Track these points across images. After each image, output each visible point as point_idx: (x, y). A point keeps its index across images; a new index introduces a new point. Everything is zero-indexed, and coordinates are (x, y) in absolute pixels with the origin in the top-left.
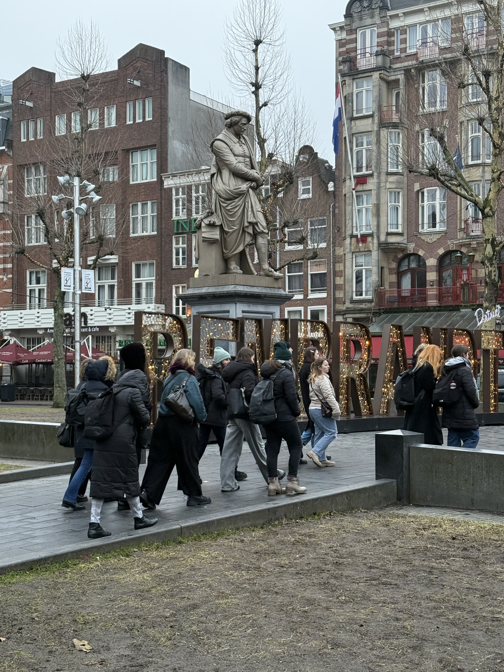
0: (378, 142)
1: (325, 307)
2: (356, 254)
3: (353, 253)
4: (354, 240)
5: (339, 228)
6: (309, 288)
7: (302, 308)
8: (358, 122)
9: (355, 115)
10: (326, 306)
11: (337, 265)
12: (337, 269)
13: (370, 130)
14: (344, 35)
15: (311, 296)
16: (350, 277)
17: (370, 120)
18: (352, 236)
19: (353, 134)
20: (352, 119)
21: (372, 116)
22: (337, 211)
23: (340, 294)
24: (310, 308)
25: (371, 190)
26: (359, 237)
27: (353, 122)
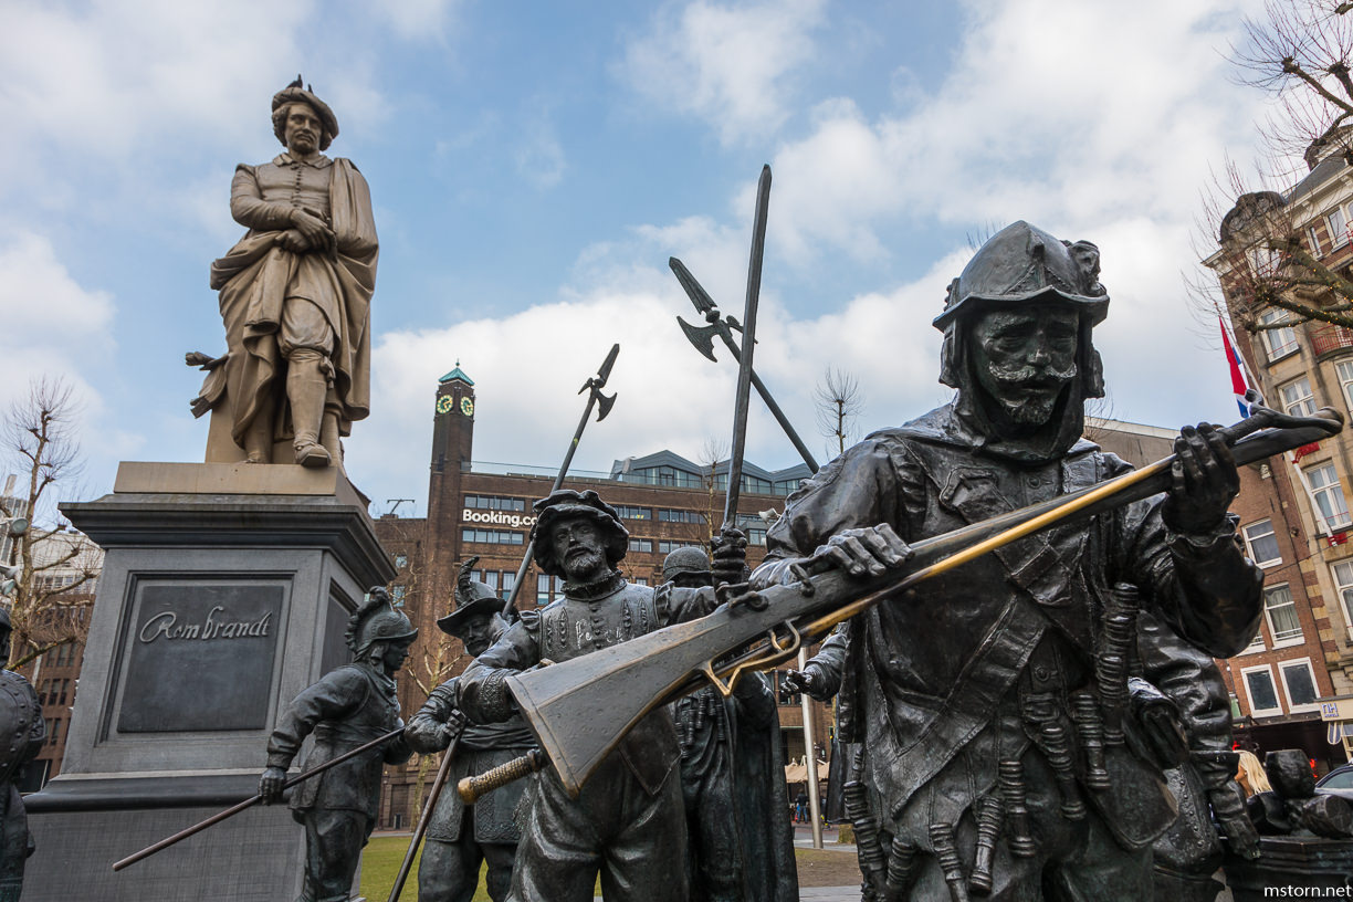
0: (1322, 383)
1: (1307, 660)
2: (1336, 563)
3: (1328, 563)
4: (1323, 542)
5: (1297, 531)
6: (1273, 633)
7: (1268, 667)
8: (1279, 368)
9: (1272, 359)
10: (1308, 658)
11: (1309, 588)
12: (1311, 595)
13: (1301, 371)
14: (1228, 268)
15: (1278, 645)
16: (1335, 602)
17: (1298, 356)
18: (1318, 536)
19: (1276, 387)
20: (1269, 365)
21: (1300, 351)
22: (1285, 505)
23: (1325, 636)
24: (1281, 665)
25: (1330, 458)
26: (1330, 535)
27: (1270, 370)
